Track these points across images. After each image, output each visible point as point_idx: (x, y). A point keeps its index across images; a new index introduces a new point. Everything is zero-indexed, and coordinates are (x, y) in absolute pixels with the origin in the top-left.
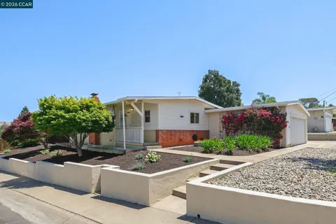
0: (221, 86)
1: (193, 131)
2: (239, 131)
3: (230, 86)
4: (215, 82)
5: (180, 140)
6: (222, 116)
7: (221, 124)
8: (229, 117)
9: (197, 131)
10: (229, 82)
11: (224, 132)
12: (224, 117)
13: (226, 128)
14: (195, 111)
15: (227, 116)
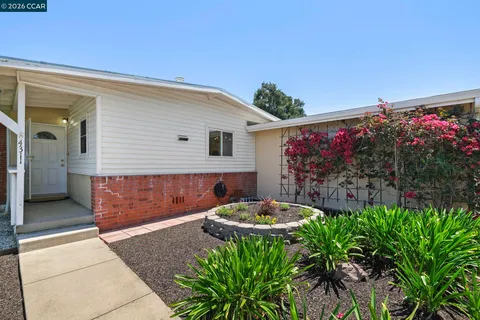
0: (278, 103)
1: (216, 175)
2: (332, 176)
3: (290, 105)
4: (270, 99)
5: (177, 200)
6: (286, 139)
7: (285, 159)
8: (305, 139)
9: (226, 174)
10: (290, 99)
11: (292, 178)
12: (291, 141)
13: (298, 170)
14: (223, 126)
15: (300, 138)
